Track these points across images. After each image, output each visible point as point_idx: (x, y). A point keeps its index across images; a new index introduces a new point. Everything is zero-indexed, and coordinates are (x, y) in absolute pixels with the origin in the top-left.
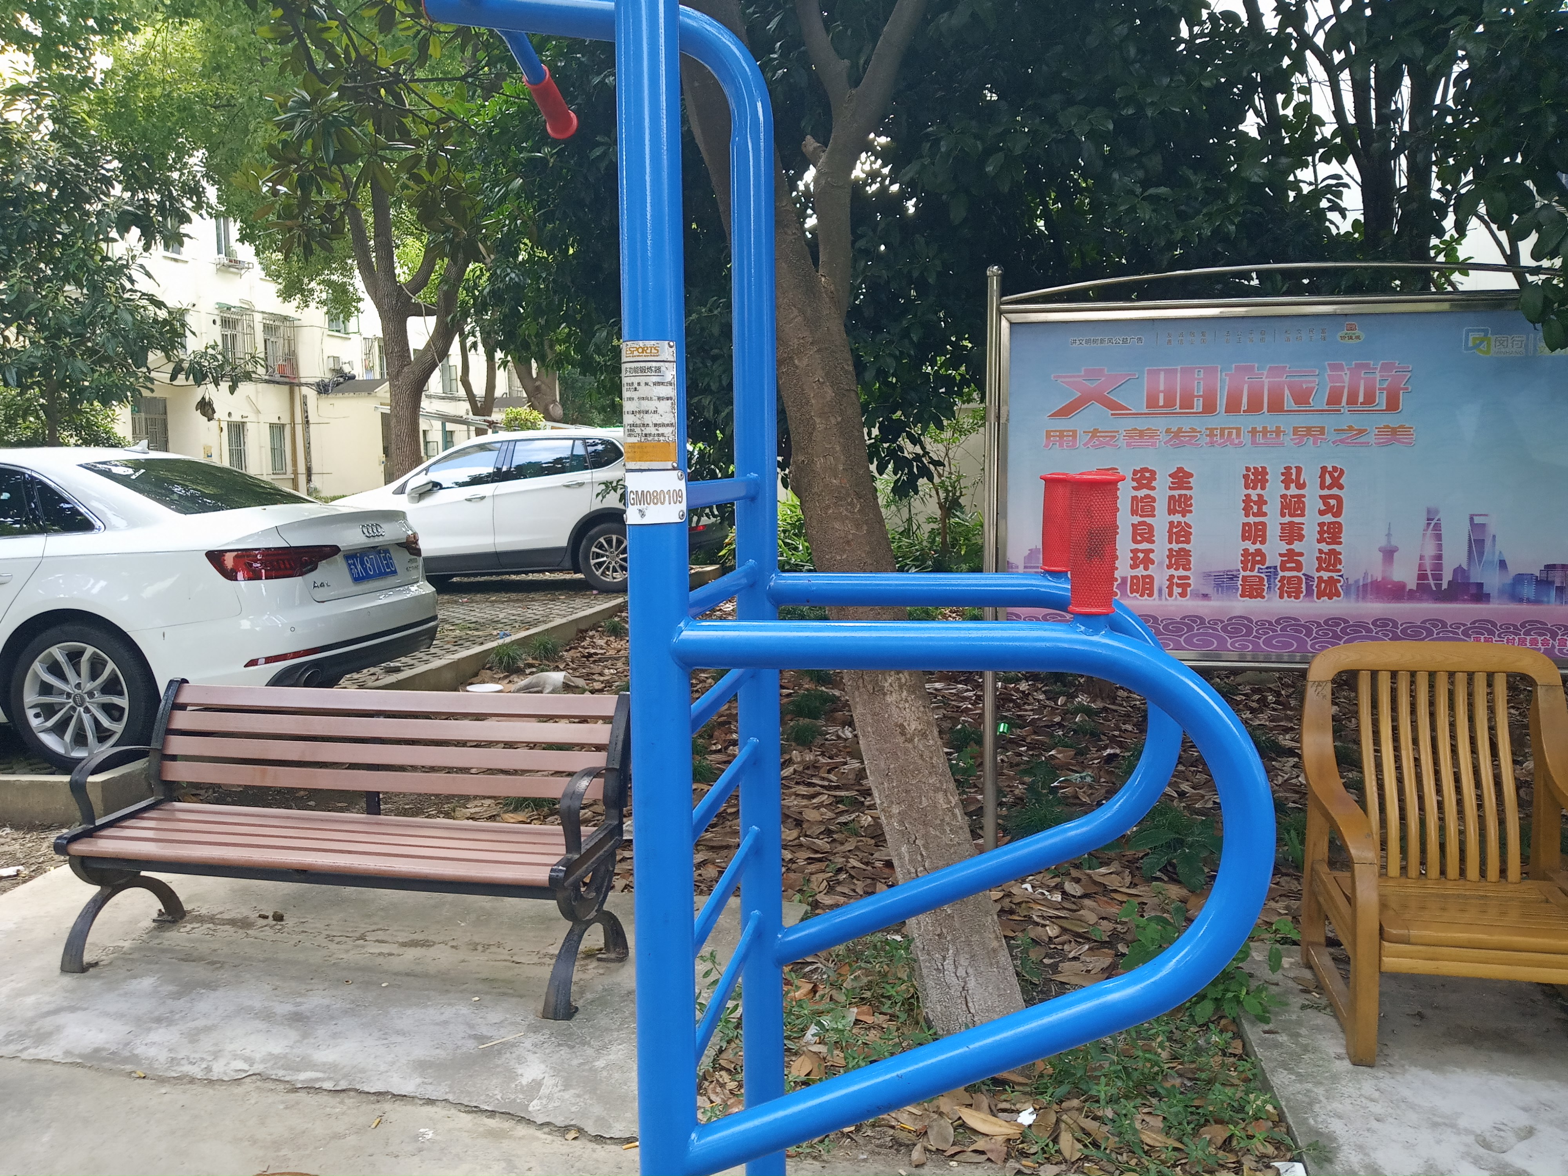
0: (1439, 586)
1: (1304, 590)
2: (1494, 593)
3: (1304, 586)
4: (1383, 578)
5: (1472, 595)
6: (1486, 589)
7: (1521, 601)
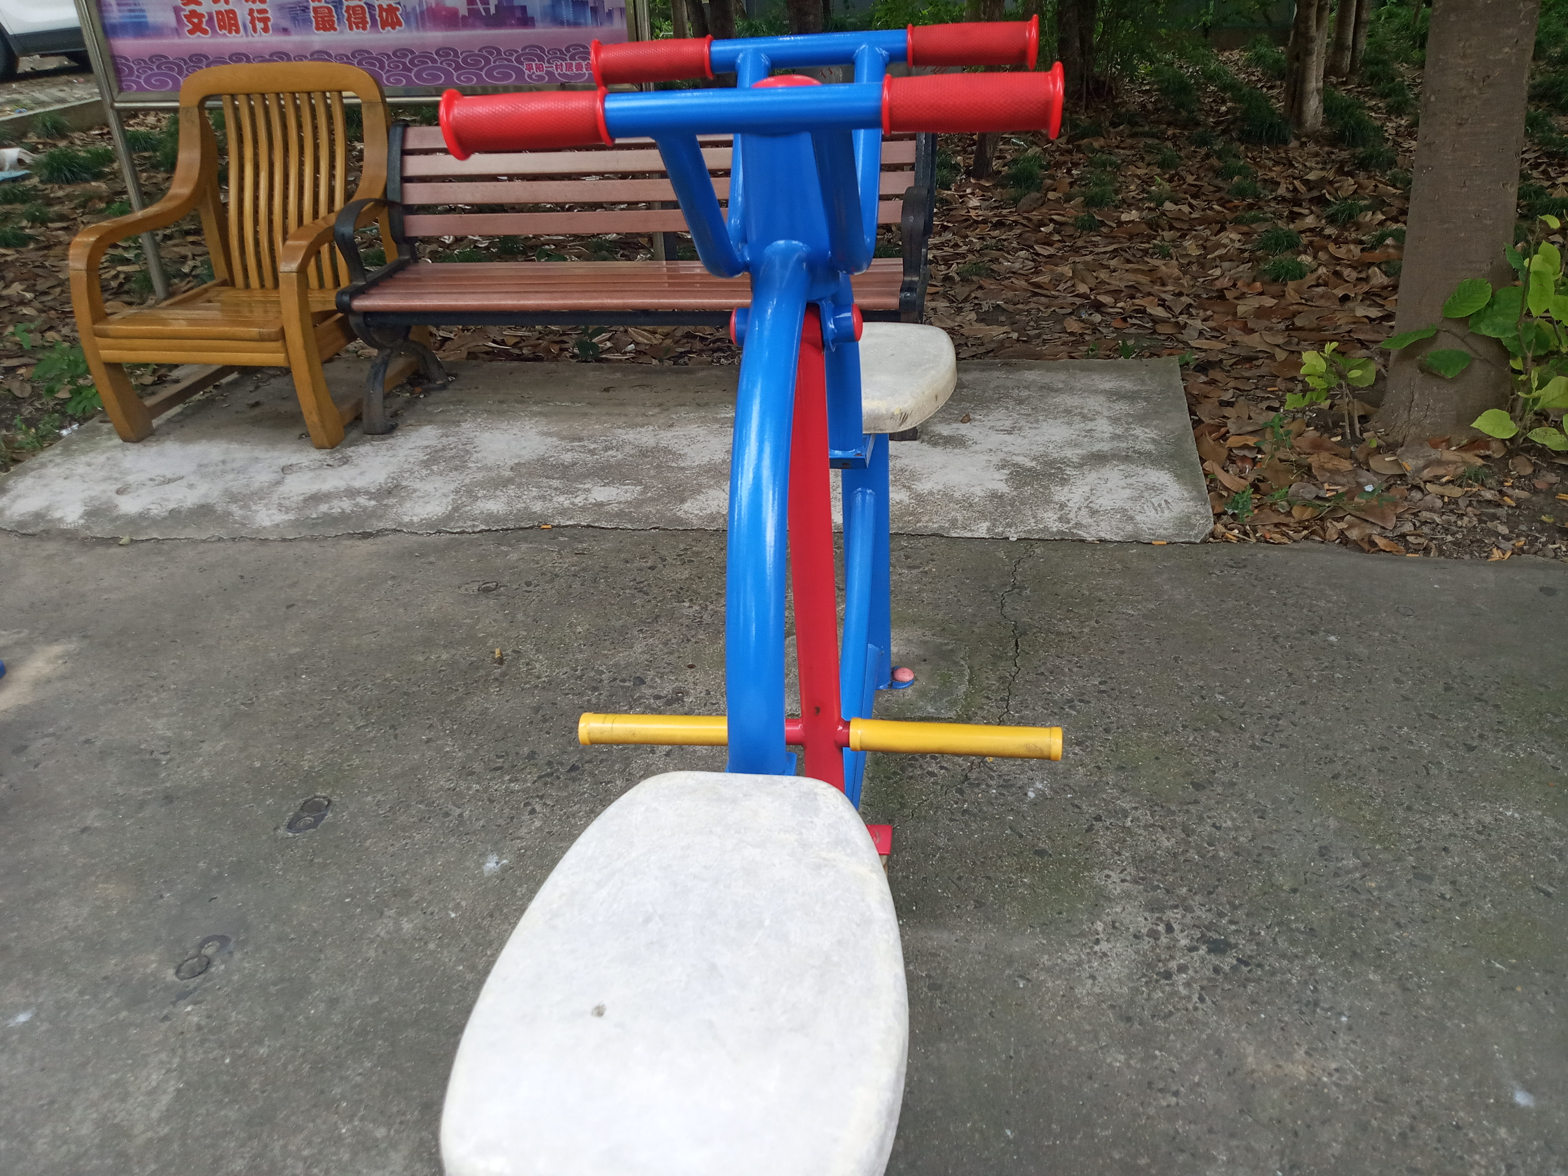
0: (487, 10)
1: (368, 20)
2: (537, 16)
3: (367, 15)
4: (437, 4)
5: (519, 19)
6: (530, 12)
7: (562, 23)
